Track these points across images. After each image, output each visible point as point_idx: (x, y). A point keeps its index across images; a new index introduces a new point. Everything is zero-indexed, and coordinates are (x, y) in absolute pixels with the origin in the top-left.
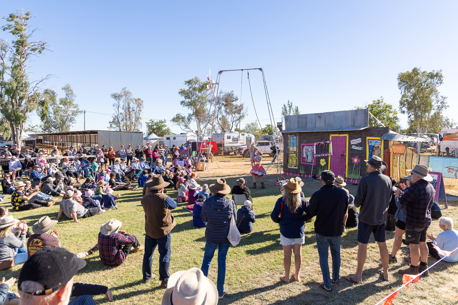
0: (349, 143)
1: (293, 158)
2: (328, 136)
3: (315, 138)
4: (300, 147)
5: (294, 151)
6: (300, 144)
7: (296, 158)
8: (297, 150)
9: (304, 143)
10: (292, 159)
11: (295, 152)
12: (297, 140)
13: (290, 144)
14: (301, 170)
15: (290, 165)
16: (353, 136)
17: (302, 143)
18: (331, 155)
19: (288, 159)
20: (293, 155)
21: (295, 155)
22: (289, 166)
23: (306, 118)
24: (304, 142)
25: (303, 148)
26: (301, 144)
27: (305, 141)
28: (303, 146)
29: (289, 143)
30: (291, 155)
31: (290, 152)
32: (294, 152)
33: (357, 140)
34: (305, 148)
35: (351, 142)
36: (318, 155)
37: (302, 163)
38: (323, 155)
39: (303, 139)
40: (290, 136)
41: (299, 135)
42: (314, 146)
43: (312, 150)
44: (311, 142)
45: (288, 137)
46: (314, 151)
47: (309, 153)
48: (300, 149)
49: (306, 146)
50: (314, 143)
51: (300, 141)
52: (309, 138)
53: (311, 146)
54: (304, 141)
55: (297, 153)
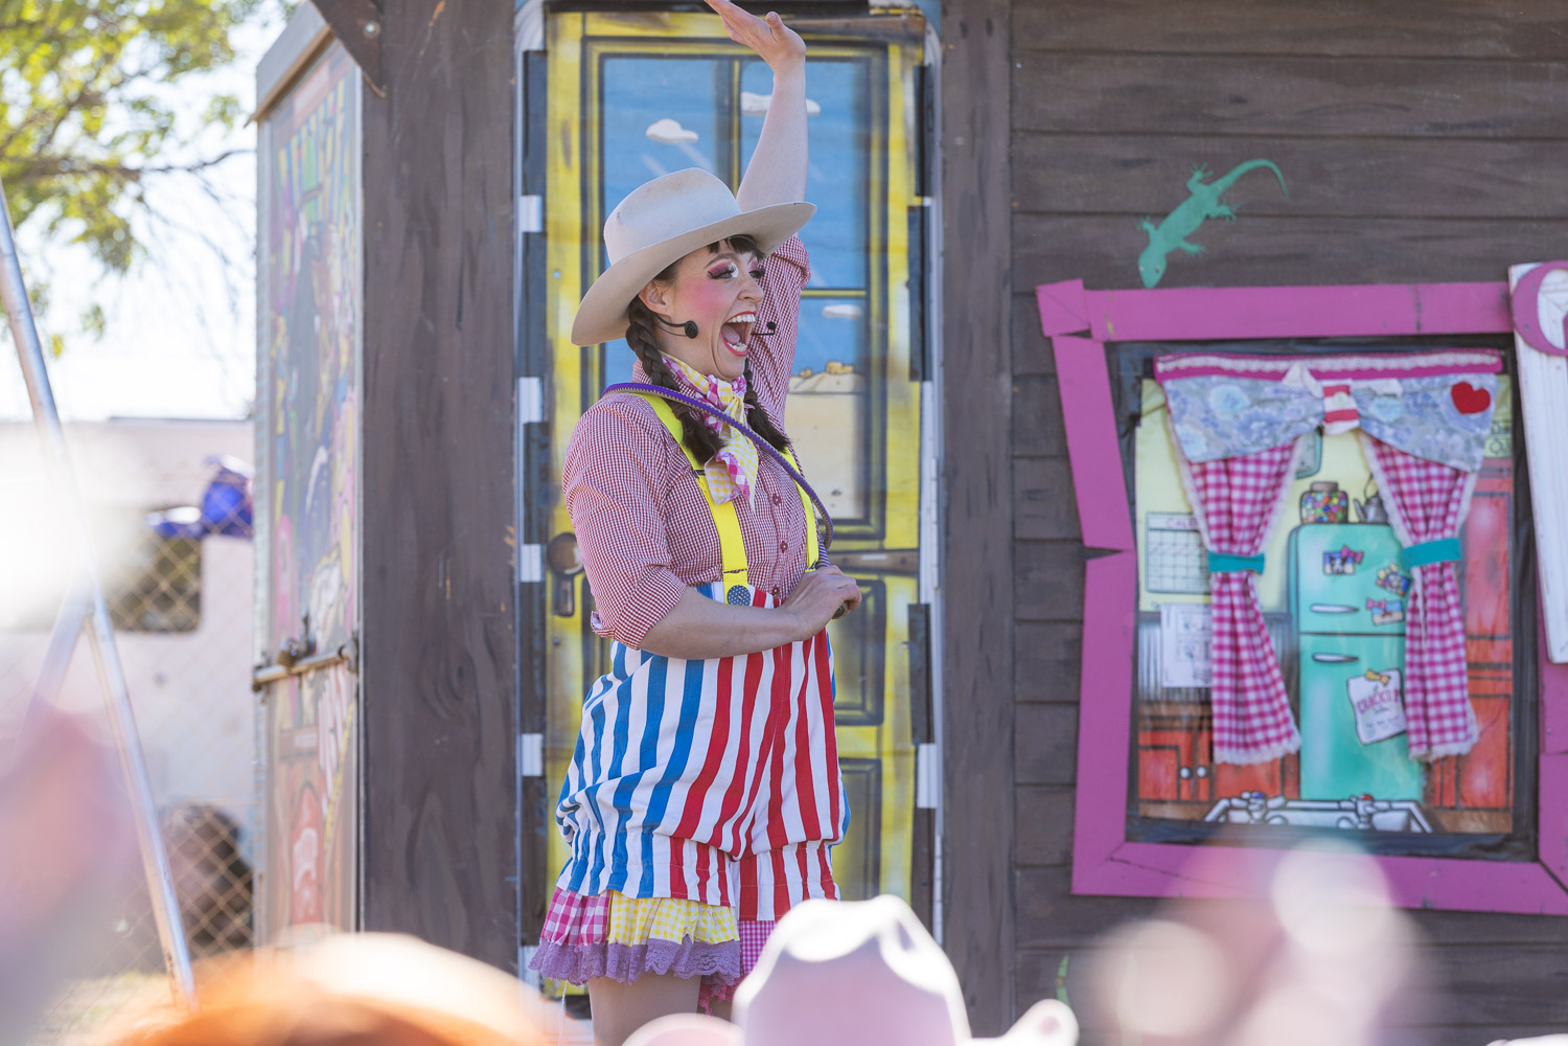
6: (1020, 296)
24: (1168, 237)
27: (1205, 199)
28: (1129, 369)
29: (565, 259)
34: (1213, 410)
39: (1127, 164)
40: (586, 40)
41: (956, 17)
42: (1528, 358)
43: (1440, 465)
44: (1414, 239)
45: (537, 61)
46: (1508, 487)
47: (1330, 558)
48: (1032, 458)
49: (1227, 363)
50: (1517, 272)
51: (1028, 206)
52: (1337, 137)
53: (1405, 353)
54: (1160, 216)
55: (880, 591)
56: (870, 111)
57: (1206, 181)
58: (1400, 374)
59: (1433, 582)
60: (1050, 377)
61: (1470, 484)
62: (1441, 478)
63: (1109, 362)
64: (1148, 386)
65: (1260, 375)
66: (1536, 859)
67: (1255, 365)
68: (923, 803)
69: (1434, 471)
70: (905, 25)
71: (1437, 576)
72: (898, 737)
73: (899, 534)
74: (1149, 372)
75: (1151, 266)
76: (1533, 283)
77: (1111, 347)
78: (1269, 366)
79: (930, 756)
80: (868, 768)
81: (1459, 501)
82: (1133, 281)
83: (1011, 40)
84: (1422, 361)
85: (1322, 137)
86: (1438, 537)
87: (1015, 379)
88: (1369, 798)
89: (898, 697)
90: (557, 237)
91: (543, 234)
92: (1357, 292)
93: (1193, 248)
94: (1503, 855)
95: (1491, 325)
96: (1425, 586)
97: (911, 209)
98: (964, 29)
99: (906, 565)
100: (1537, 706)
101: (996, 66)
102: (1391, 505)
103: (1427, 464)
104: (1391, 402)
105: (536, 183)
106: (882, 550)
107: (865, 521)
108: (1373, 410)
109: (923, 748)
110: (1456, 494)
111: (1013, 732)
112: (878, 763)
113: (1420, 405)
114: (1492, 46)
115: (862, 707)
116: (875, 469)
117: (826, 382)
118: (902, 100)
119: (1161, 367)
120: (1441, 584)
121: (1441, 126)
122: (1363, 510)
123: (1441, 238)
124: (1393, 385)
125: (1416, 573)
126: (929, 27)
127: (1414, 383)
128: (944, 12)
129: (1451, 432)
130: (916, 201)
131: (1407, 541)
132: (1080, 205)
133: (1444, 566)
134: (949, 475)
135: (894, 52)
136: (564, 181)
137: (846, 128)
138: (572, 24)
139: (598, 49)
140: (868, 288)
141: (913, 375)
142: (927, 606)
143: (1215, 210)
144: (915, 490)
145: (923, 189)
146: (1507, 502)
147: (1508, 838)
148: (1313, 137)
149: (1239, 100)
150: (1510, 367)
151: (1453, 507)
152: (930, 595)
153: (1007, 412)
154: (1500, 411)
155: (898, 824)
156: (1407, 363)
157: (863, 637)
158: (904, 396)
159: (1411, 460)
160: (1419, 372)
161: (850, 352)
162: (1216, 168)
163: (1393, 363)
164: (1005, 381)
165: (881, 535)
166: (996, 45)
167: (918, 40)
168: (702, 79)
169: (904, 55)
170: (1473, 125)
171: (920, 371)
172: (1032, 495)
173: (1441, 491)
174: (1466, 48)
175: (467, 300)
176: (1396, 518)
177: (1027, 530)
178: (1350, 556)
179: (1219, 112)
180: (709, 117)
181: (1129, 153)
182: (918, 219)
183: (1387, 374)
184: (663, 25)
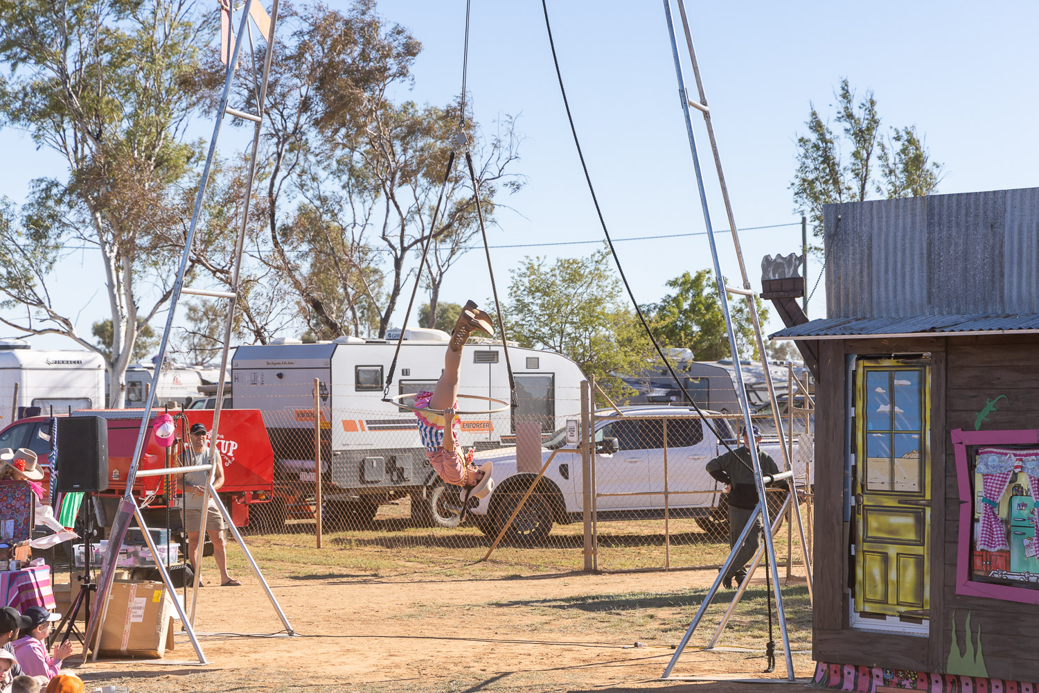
1: (892, 551)
4: (950, 454)
5: (897, 488)
6: (948, 433)
7: (919, 550)
8: (922, 484)
9: (984, 427)
10: (885, 558)
11: (908, 502)
12: (922, 404)
13: (866, 433)
14: (954, 648)
15: (868, 608)
17: (968, 427)
19: (852, 561)
20: (896, 520)
21: (909, 520)
22: (864, 614)
23: (994, 226)
24: (981, 417)
25: (972, 467)
26: (957, 435)
27: (990, 406)
28: (973, 452)
29: (860, 424)
30: (873, 522)
31: (866, 501)
32: (904, 497)
34: (988, 462)
37: (964, 587)
39: (973, 397)
40: (864, 367)
41: (934, 359)
45: (854, 373)
47: (1019, 505)
48: (949, 477)
49: (995, 450)
51: (949, 408)
52: (1021, 389)
53: (1037, 449)
54: (980, 411)
55: (924, 511)
56: (921, 384)
57: (990, 401)
58: (1035, 455)
60: (953, 455)
63: (967, 451)
64: (977, 457)
65: (1003, 454)
67: (1002, 451)
72: (928, 550)
73: (928, 496)
75: (977, 425)
77: (967, 447)
78: (1005, 451)
80: (921, 557)
83: (946, 364)
85: (1018, 389)
87: (946, 455)
88: (1028, 572)
89: (927, 539)
90: (858, 418)
91: (855, 417)
92: (1025, 432)
93: (987, 420)
98: (936, 362)
101: (943, 371)
102: (1032, 491)
105: (854, 405)
106: (925, 500)
107: (921, 492)
108: (1028, 465)
112: (923, 556)
115: (921, 542)
116: (923, 478)
117: (913, 456)
118: (929, 380)
119: (980, 452)
122: (1027, 493)
124: (1034, 457)
131: (1035, 501)
132: (962, 408)
135: (927, 368)
136: (860, 404)
137: (916, 388)
138: (861, 362)
139: (866, 370)
140: (921, 430)
143: (992, 409)
148: (1014, 389)
149: (999, 379)
153: (945, 464)
155: (928, 572)
156: (1038, 451)
157: (920, 523)
159: (1034, 479)
161: (918, 448)
162: (992, 397)
164: (944, 456)
165: (924, 496)
166: (943, 366)
167: (932, 364)
168: (886, 377)
169: (929, 369)
172: (949, 486)
175: (834, 434)
176: (1033, 494)
177: (948, 496)
178: (1024, 505)
179: (994, 382)
180: (887, 385)
181: (973, 394)
184: (878, 363)
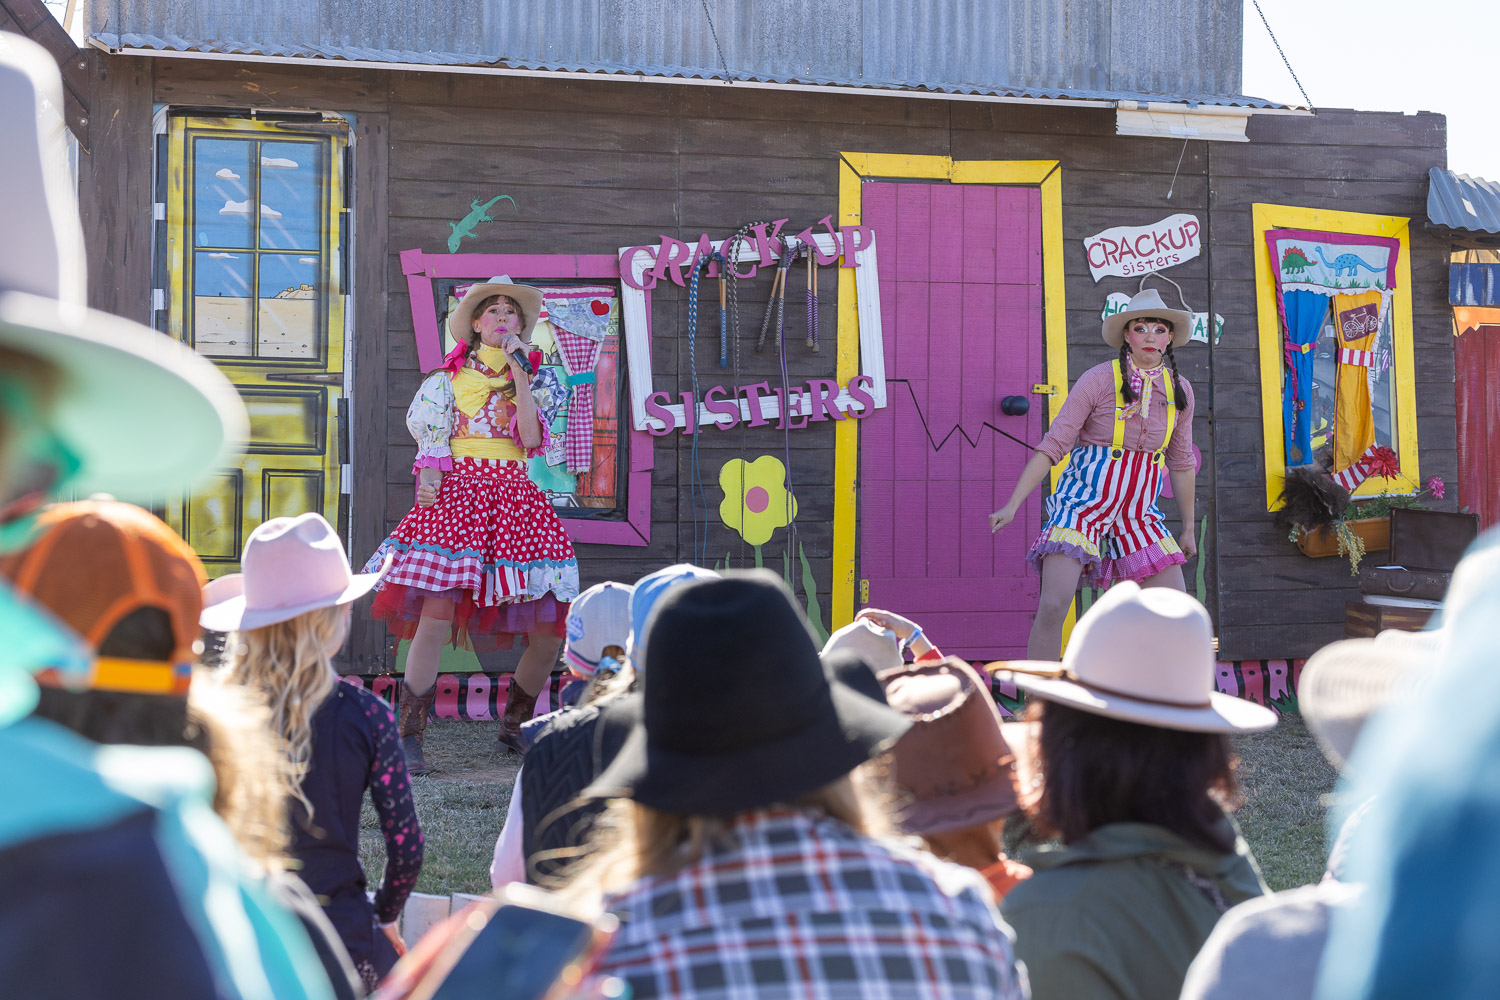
0: (1077, 262)
1: (252, 466)
2: (818, 167)
3: (636, 188)
5: (267, 351)
6: (392, 256)
9: (468, 247)
11: (289, 378)
13: (194, 251)
16: (1109, 188)
17: (433, 247)
18: (866, 399)
20: (262, 411)
24: (461, 230)
26: (412, 260)
27: (479, 213)
28: (443, 291)
29: (176, 233)
32: (282, 367)
33: (1160, 228)
35: (1097, 256)
36: (692, 415)
38: (755, 409)
39: (443, 195)
40: (187, 130)
41: (363, 124)
42: (627, 290)
43: (586, 339)
44: (575, 233)
45: (163, 140)
46: (617, 350)
48: (396, 331)
50: (622, 250)
51: (396, 214)
52: (540, 185)
53: (570, 287)
55: (324, 392)
56: (322, 167)
57: (480, 205)
58: (567, 296)
59: (582, 392)
60: (406, 294)
61: (599, 347)
62: (586, 344)
63: (433, 287)
64: (451, 299)
66: (627, 520)
68: (343, 492)
69: (583, 341)
70: (339, 128)
71: (584, 390)
72: (332, 461)
73: (334, 365)
74: (452, 293)
75: (453, 243)
76: (629, 256)
77: (434, 281)
79: (347, 469)
80: (318, 475)
81: (594, 356)
82: (446, 251)
83: (389, 136)
84: (578, 290)
85: (534, 185)
86: (585, 372)
87: (389, 294)
89: (332, 442)
90: (172, 223)
91: (166, 221)
92: (548, 257)
93: (473, 236)
94: (612, 518)
95: (610, 275)
96: (578, 394)
97: (341, 213)
98: (367, 130)
99: (337, 380)
100: (628, 450)
101: (382, 147)
102: (563, 356)
103: (580, 338)
104: (564, 309)
105: (162, 197)
106: (326, 373)
107: (318, 359)
108: (555, 312)
109: (344, 466)
110: (593, 352)
111: (386, 459)
112: (323, 472)
113: (577, 311)
114: (612, 145)
115: (316, 447)
116: (323, 335)
117: (300, 294)
118: (338, 162)
119: (457, 290)
120: (585, 394)
121: (589, 182)
122: (550, 359)
123: (588, 233)
124: (565, 301)
125: (574, 388)
126: (350, 128)
127: (574, 300)
128: (358, 122)
129: (591, 323)
130: (344, 210)
131: (570, 373)
132: (420, 214)
133: (587, 385)
134: (358, 338)
135: (334, 139)
136: (176, 196)
137: (311, 175)
138: (180, 122)
139: (192, 134)
140: (320, 250)
141: (341, 292)
142: (347, 399)
143: (484, 218)
144: (342, 345)
145: (347, 204)
146: (616, 356)
147: (614, 511)
148: (529, 185)
149: (495, 167)
150: (618, 294)
151: (591, 358)
152: (348, 395)
153: (385, 310)
154: (613, 314)
155: (332, 501)
156: (571, 291)
157: (317, 414)
158: (337, 301)
159: (572, 336)
160: (576, 296)
161: (312, 280)
163: (565, 291)
164: (385, 295)
165: (326, 366)
166: (382, 138)
167: (345, 135)
168: (242, 150)
169: (338, 141)
170: (603, 182)
171: (345, 290)
172: (397, 349)
173: (586, 350)
174: (600, 146)
175: (128, 251)
176: (565, 362)
177: (395, 365)
179: (486, 173)
180: (246, 168)
181: (444, 191)
182: (345, 218)
183: (561, 296)
184: (224, 124)
